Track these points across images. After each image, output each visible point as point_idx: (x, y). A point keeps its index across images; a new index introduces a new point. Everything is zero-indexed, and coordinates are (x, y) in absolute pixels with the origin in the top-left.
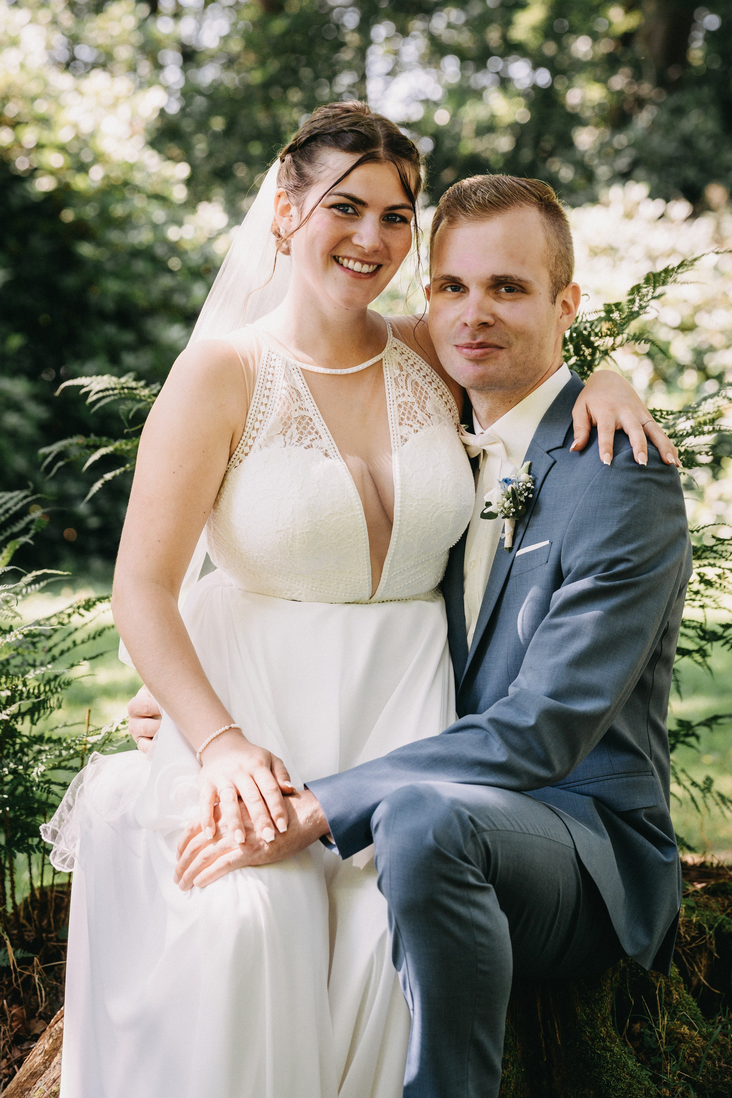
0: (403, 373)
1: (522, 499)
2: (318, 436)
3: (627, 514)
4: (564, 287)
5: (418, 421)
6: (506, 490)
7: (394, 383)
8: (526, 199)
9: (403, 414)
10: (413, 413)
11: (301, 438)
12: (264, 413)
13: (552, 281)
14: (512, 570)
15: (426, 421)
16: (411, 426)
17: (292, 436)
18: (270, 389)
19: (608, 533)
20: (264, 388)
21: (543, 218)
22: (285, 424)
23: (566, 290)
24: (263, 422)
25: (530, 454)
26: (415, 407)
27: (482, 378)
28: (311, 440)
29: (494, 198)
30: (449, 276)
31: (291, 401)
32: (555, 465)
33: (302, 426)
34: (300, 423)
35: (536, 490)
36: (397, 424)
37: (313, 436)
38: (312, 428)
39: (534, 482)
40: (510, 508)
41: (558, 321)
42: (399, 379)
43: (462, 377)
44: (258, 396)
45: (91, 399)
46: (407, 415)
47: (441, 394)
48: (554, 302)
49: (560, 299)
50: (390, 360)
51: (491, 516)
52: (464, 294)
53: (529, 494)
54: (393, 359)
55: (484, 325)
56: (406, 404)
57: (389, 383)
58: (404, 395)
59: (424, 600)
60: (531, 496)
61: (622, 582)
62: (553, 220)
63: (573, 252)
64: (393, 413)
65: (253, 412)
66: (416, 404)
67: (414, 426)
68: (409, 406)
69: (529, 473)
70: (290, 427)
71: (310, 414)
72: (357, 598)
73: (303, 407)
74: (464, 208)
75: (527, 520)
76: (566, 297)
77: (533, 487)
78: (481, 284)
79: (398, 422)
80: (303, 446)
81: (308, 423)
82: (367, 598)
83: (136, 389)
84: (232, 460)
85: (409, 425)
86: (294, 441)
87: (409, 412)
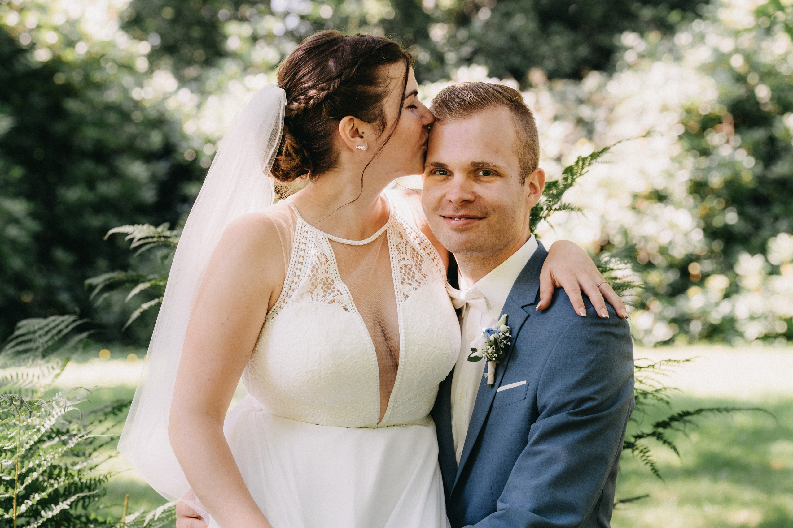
0: (402, 241)
1: (502, 346)
2: (339, 293)
3: (592, 361)
4: (531, 171)
5: (416, 280)
6: (489, 339)
7: (396, 250)
8: (499, 100)
9: (404, 275)
10: (412, 274)
11: (326, 295)
12: (298, 276)
13: (521, 166)
14: (494, 403)
15: (422, 280)
16: (411, 285)
17: (318, 294)
18: (303, 257)
19: (577, 377)
20: (298, 256)
21: (513, 116)
22: (313, 284)
23: (532, 175)
24: (298, 284)
25: (507, 308)
26: (414, 269)
27: (465, 244)
28: (333, 296)
29: (473, 100)
30: (437, 163)
31: (319, 265)
32: (529, 318)
33: (326, 286)
34: (324, 284)
35: (513, 338)
36: (400, 283)
37: (336, 293)
38: (334, 288)
39: (511, 332)
40: (492, 354)
41: (526, 199)
42: (400, 247)
43: (449, 243)
44: (294, 263)
45: (134, 244)
46: (407, 275)
47: (433, 258)
48: (523, 183)
49: (527, 181)
50: (392, 230)
51: (477, 359)
52: (450, 177)
53: (507, 342)
54: (395, 230)
55: (466, 203)
56: (406, 266)
57: (393, 249)
58: (404, 259)
59: (419, 425)
60: (509, 343)
61: (589, 416)
62: (521, 117)
63: (538, 143)
64: (397, 274)
65: (290, 276)
66: (414, 266)
67: (413, 284)
68: (408, 268)
69: (506, 324)
70: (316, 287)
71: (333, 277)
72: (367, 423)
73: (328, 270)
74: (449, 109)
75: (506, 363)
76: (533, 179)
77: (510, 336)
78: (464, 170)
79: (400, 281)
80: (327, 302)
81: (330, 284)
82: (375, 424)
83: (170, 237)
84: (271, 312)
85: (409, 284)
86: (320, 297)
87: (409, 274)
